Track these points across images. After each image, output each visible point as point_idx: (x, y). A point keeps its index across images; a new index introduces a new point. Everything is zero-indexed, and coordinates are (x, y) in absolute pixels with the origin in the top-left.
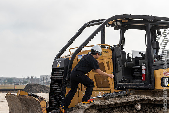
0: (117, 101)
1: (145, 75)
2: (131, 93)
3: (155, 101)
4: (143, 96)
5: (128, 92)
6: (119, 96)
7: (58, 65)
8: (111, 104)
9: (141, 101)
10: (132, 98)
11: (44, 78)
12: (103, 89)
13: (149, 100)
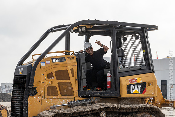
0: (81, 109)
1: (111, 82)
2: (96, 101)
3: (120, 108)
4: (108, 104)
5: (92, 100)
6: (83, 105)
7: (21, 72)
8: (75, 113)
9: (106, 109)
10: (96, 106)
11: (5, 86)
12: (67, 97)
13: (114, 108)
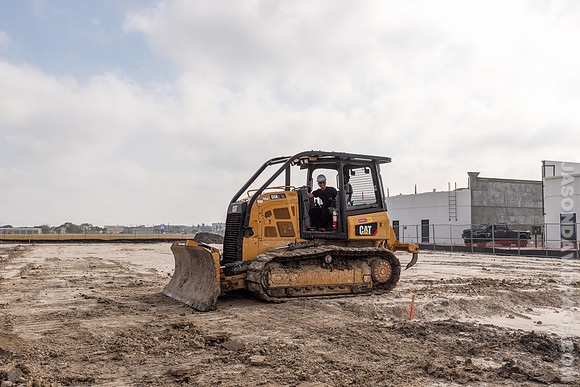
1: (337, 222)
3: (348, 252)
7: (234, 211)
8: (297, 256)
11: (217, 226)
